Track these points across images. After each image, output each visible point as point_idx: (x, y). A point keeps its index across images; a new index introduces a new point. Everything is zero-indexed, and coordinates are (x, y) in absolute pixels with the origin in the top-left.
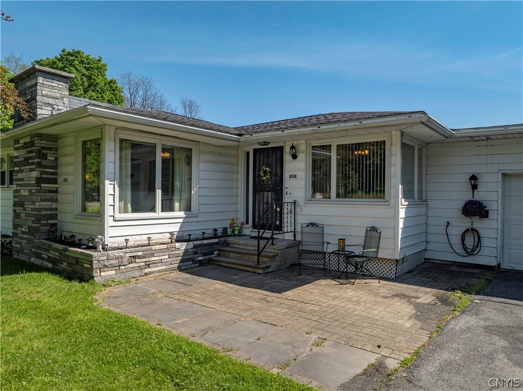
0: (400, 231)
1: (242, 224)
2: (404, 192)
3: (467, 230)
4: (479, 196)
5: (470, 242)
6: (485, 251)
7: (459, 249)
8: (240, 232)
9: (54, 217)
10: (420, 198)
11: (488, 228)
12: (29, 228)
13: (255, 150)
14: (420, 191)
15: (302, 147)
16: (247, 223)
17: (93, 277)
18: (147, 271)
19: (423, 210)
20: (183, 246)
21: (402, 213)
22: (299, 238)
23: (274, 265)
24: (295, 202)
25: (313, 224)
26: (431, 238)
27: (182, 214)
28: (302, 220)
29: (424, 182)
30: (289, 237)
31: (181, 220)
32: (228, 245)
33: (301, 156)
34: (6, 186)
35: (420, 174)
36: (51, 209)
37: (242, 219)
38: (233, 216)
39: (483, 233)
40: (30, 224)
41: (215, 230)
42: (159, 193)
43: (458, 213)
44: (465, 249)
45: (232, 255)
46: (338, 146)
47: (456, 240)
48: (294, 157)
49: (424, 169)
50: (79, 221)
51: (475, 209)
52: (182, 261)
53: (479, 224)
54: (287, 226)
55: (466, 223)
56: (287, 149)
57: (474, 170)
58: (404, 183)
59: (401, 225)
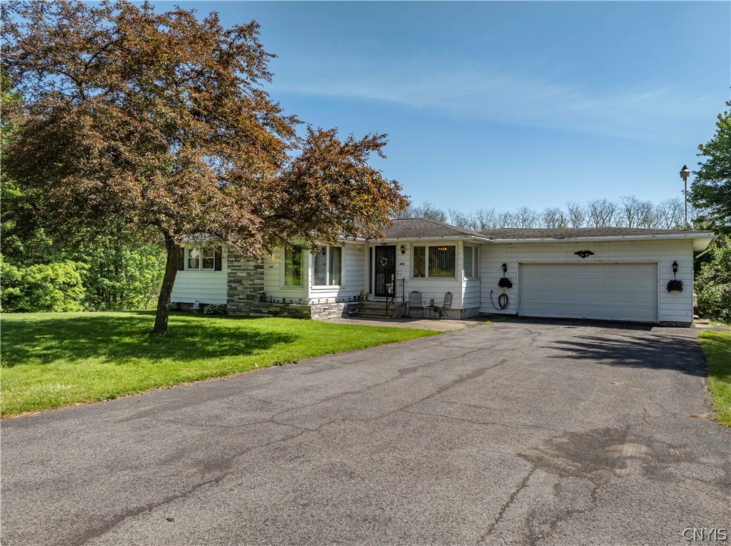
0: (463, 294)
1: (368, 294)
2: (465, 273)
3: (501, 295)
4: (507, 275)
5: (502, 302)
6: (510, 306)
7: (497, 306)
8: (366, 299)
9: (262, 289)
10: (476, 276)
11: (512, 293)
12: (247, 296)
13: (377, 247)
14: (476, 272)
15: (408, 247)
16: (371, 292)
17: (311, 318)
18: (329, 317)
19: (478, 284)
20: (343, 305)
21: (464, 285)
22: (407, 300)
23: (395, 315)
24: (403, 279)
25: (415, 292)
26: (483, 300)
27: (337, 287)
28: (408, 290)
29: (479, 267)
30: (399, 300)
31: (338, 291)
32: (363, 305)
33: (407, 252)
34: (200, 269)
35: (476, 262)
36: (261, 284)
37: (367, 290)
38: (361, 288)
39: (509, 296)
40: (249, 293)
41: (355, 297)
42: (328, 274)
43: (496, 285)
44: (500, 305)
45: (368, 311)
46: (430, 247)
47: (496, 301)
48: (403, 252)
49: (479, 259)
50: (284, 291)
51: (505, 283)
52: (343, 313)
53: (508, 291)
54: (399, 294)
55: (500, 291)
56: (398, 248)
57: (505, 261)
58: (465, 268)
59: (464, 290)
